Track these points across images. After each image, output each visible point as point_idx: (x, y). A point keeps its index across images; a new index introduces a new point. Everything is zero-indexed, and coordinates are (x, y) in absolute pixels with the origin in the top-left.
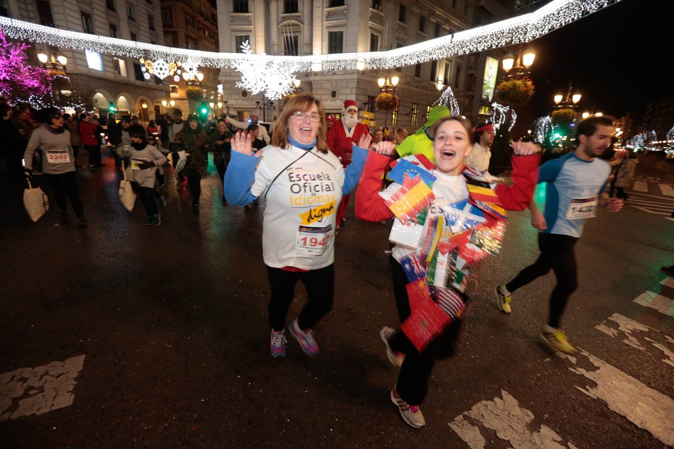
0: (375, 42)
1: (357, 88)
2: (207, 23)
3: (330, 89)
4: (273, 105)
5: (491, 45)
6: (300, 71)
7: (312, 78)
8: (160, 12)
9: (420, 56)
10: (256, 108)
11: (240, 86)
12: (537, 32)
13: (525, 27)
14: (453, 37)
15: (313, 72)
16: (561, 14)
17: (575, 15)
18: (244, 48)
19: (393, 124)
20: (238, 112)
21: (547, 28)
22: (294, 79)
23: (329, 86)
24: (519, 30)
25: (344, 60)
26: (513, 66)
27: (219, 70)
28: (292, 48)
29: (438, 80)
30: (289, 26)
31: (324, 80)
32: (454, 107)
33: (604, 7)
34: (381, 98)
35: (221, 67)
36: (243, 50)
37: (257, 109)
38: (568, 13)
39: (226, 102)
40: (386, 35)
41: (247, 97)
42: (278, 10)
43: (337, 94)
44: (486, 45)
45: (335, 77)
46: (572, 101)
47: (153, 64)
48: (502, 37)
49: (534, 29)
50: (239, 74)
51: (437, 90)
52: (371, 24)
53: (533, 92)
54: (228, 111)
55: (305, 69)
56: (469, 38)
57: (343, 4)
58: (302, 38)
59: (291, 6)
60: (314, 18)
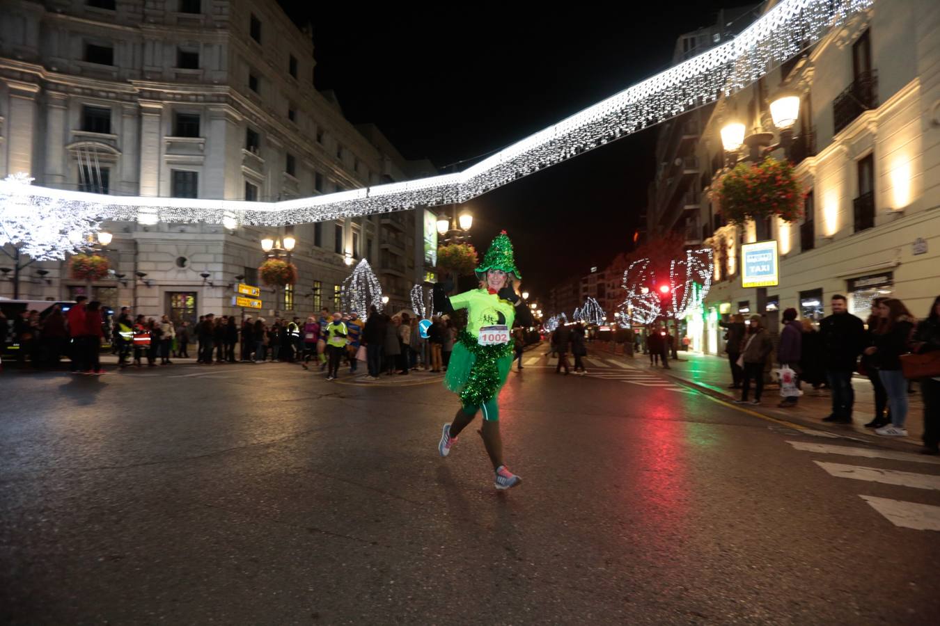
0: (253, 194)
1: (224, 254)
3: (175, 253)
6: (111, 219)
7: (136, 235)
9: (325, 212)
12: (470, 193)
13: (455, 187)
14: (368, 191)
15: (141, 225)
16: (494, 174)
17: (508, 176)
19: (287, 309)
22: (97, 227)
23: (172, 249)
24: (449, 189)
25: (200, 208)
26: (449, 229)
28: (96, 182)
29: (345, 253)
30: (91, 150)
31: (163, 240)
32: (373, 286)
33: (536, 170)
34: (268, 267)
38: (500, 175)
40: (268, 186)
42: (67, 123)
43: (188, 261)
44: (413, 202)
45: (183, 236)
48: (431, 195)
49: (466, 189)
51: (345, 265)
52: (245, 169)
53: (477, 259)
55: (123, 216)
56: (390, 193)
57: (197, 136)
58: (118, 171)
59: (96, 122)
60: (143, 146)
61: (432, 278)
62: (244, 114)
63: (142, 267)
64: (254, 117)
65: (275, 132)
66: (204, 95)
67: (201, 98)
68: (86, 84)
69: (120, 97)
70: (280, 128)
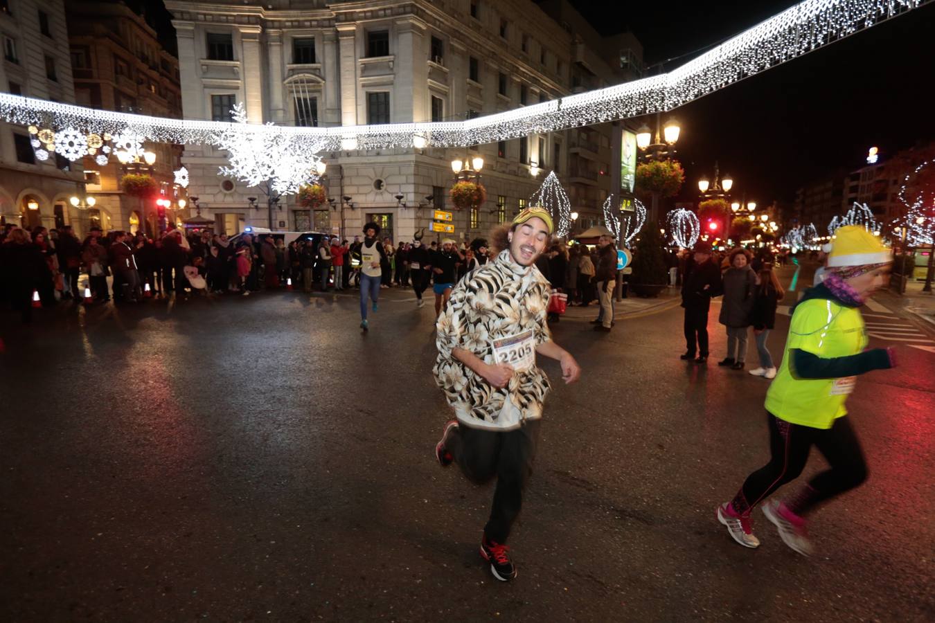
0: (438, 109)
1: (415, 175)
2: (154, 74)
3: (373, 176)
4: (278, 202)
5: (617, 114)
6: (325, 149)
7: (342, 161)
8: (68, 52)
9: (515, 128)
10: (249, 208)
11: (226, 174)
12: (679, 98)
13: (661, 91)
14: (560, 102)
15: (345, 151)
16: (710, 75)
17: (728, 77)
18: (236, 113)
19: (472, 227)
20: (217, 215)
21: (692, 92)
22: (318, 162)
23: (371, 172)
24: (653, 95)
25: (396, 134)
26: (650, 144)
27: (182, 147)
28: (307, 114)
29: (530, 162)
30: (302, 82)
31: (362, 163)
32: (562, 201)
33: (766, 68)
34: (458, 190)
35: (188, 143)
36: (234, 118)
37: (251, 210)
38: (718, 75)
39: (195, 199)
40: (453, 98)
41: (233, 190)
42: (282, 58)
43: (384, 183)
44: (610, 114)
45: (379, 159)
46: (722, 187)
47: (55, 135)
48: (631, 104)
49: (674, 94)
50: (226, 155)
52: (431, 82)
53: (683, 178)
54: (199, 213)
55: (333, 147)
56: (584, 104)
57: (387, 54)
58: (323, 100)
59: (304, 53)
60: (342, 71)
61: (628, 205)
62: (428, 22)
63: (348, 191)
64: (438, 23)
65: (457, 34)
66: (391, 8)
67: (388, 12)
68: (294, 17)
69: (321, 24)
70: (463, 30)
